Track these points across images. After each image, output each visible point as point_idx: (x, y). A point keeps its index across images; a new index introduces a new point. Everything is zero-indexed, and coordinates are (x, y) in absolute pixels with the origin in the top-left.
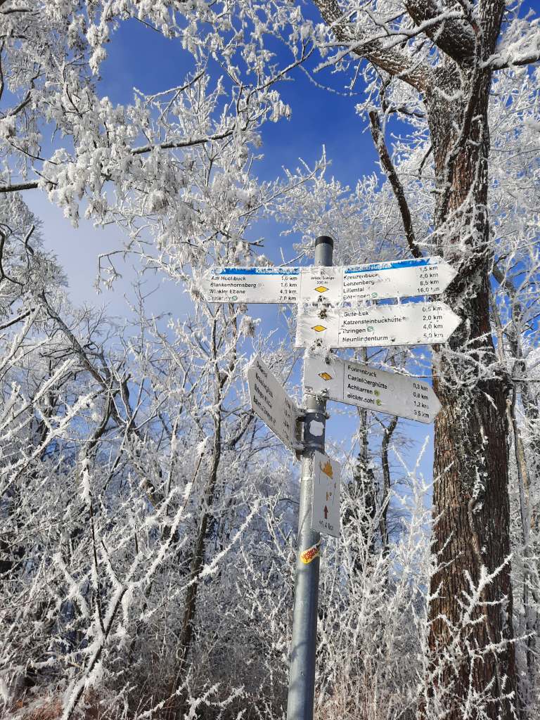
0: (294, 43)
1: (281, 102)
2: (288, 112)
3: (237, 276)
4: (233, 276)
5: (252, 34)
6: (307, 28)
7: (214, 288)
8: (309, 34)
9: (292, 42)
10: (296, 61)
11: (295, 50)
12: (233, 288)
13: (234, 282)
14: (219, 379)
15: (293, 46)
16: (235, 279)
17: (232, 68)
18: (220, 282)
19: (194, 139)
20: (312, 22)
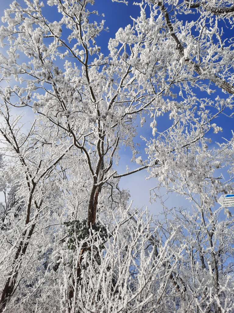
0: (218, 106)
1: (218, 127)
2: (221, 129)
3: (232, 197)
4: (230, 197)
5: (200, 106)
6: (223, 102)
7: (224, 202)
8: (224, 103)
9: (217, 106)
10: (220, 112)
11: (219, 109)
12: (232, 202)
13: (231, 199)
14: (209, 235)
15: (218, 107)
16: (231, 198)
17: (195, 119)
18: (226, 200)
19: (185, 145)
20: (224, 99)
